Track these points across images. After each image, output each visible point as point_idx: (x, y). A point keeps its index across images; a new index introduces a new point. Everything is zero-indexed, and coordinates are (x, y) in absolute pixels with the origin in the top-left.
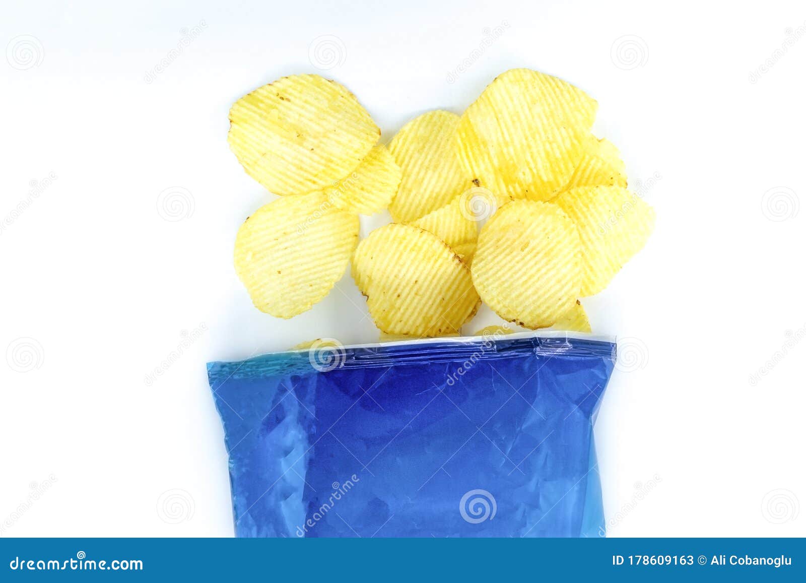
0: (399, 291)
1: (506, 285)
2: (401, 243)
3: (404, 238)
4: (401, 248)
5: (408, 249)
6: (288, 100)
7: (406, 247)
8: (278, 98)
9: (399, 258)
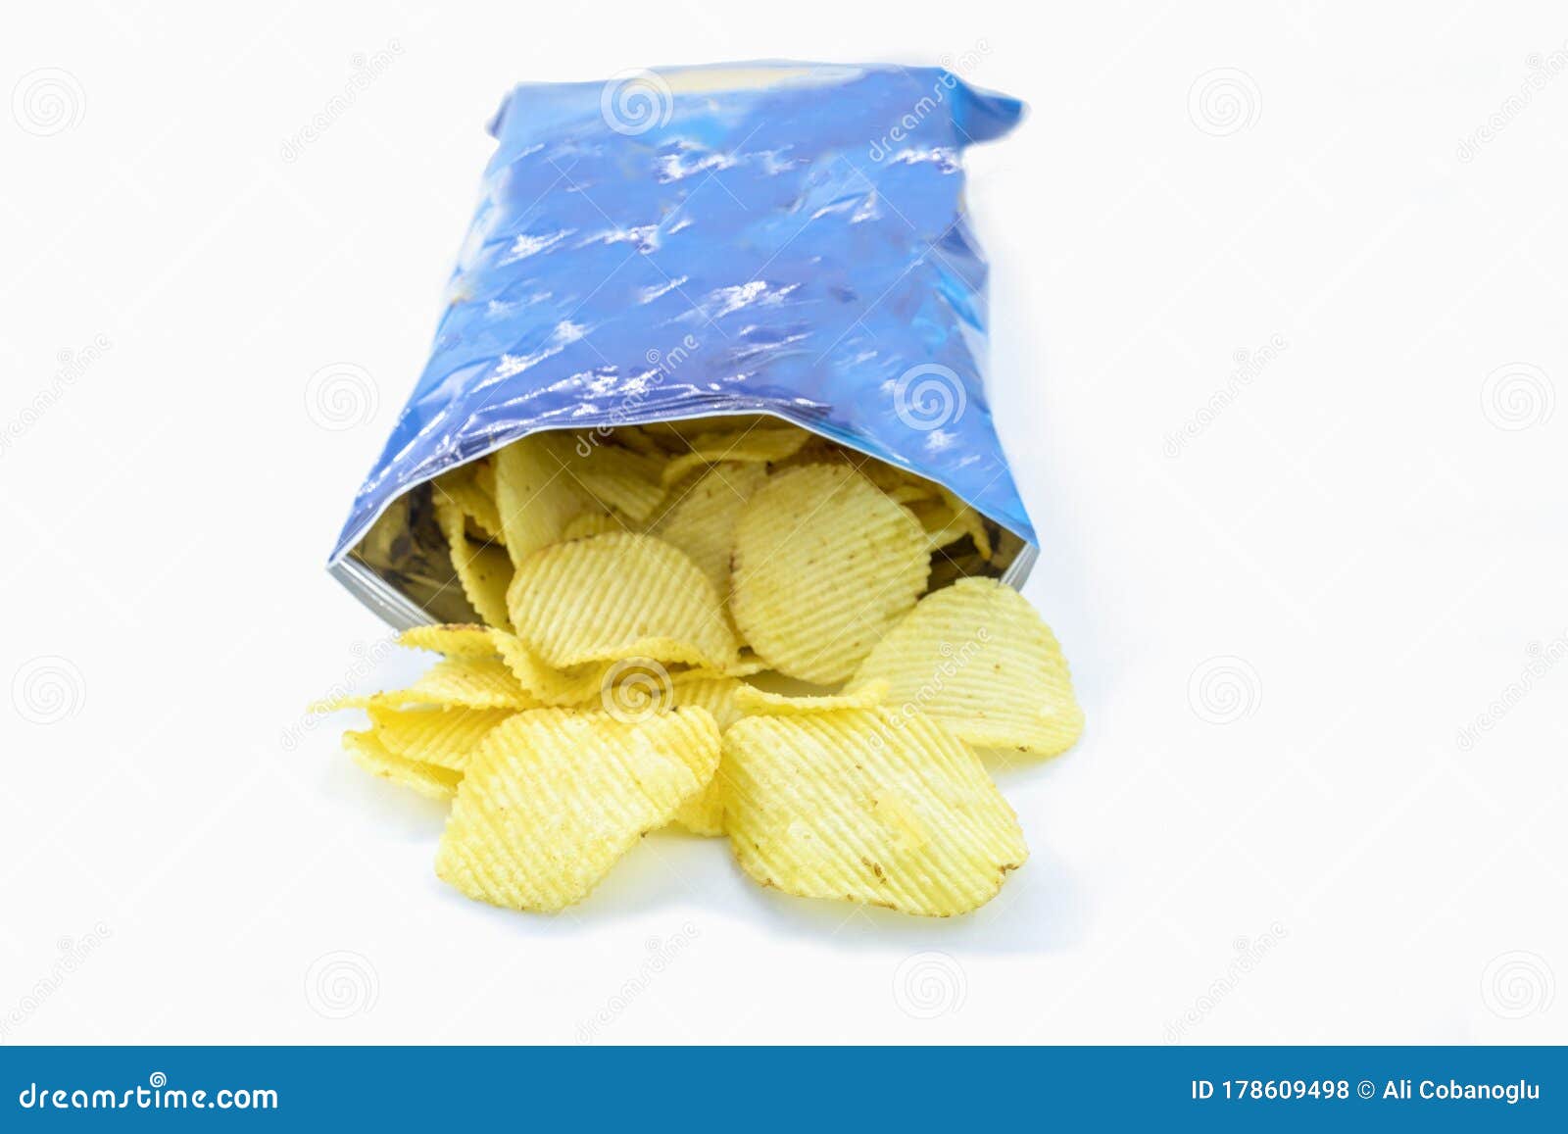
0: (846, 563)
1: (635, 575)
2: (790, 634)
3: (779, 638)
4: (794, 626)
5: (785, 617)
6: (866, 862)
7: (788, 623)
8: (885, 874)
9: (810, 612)
